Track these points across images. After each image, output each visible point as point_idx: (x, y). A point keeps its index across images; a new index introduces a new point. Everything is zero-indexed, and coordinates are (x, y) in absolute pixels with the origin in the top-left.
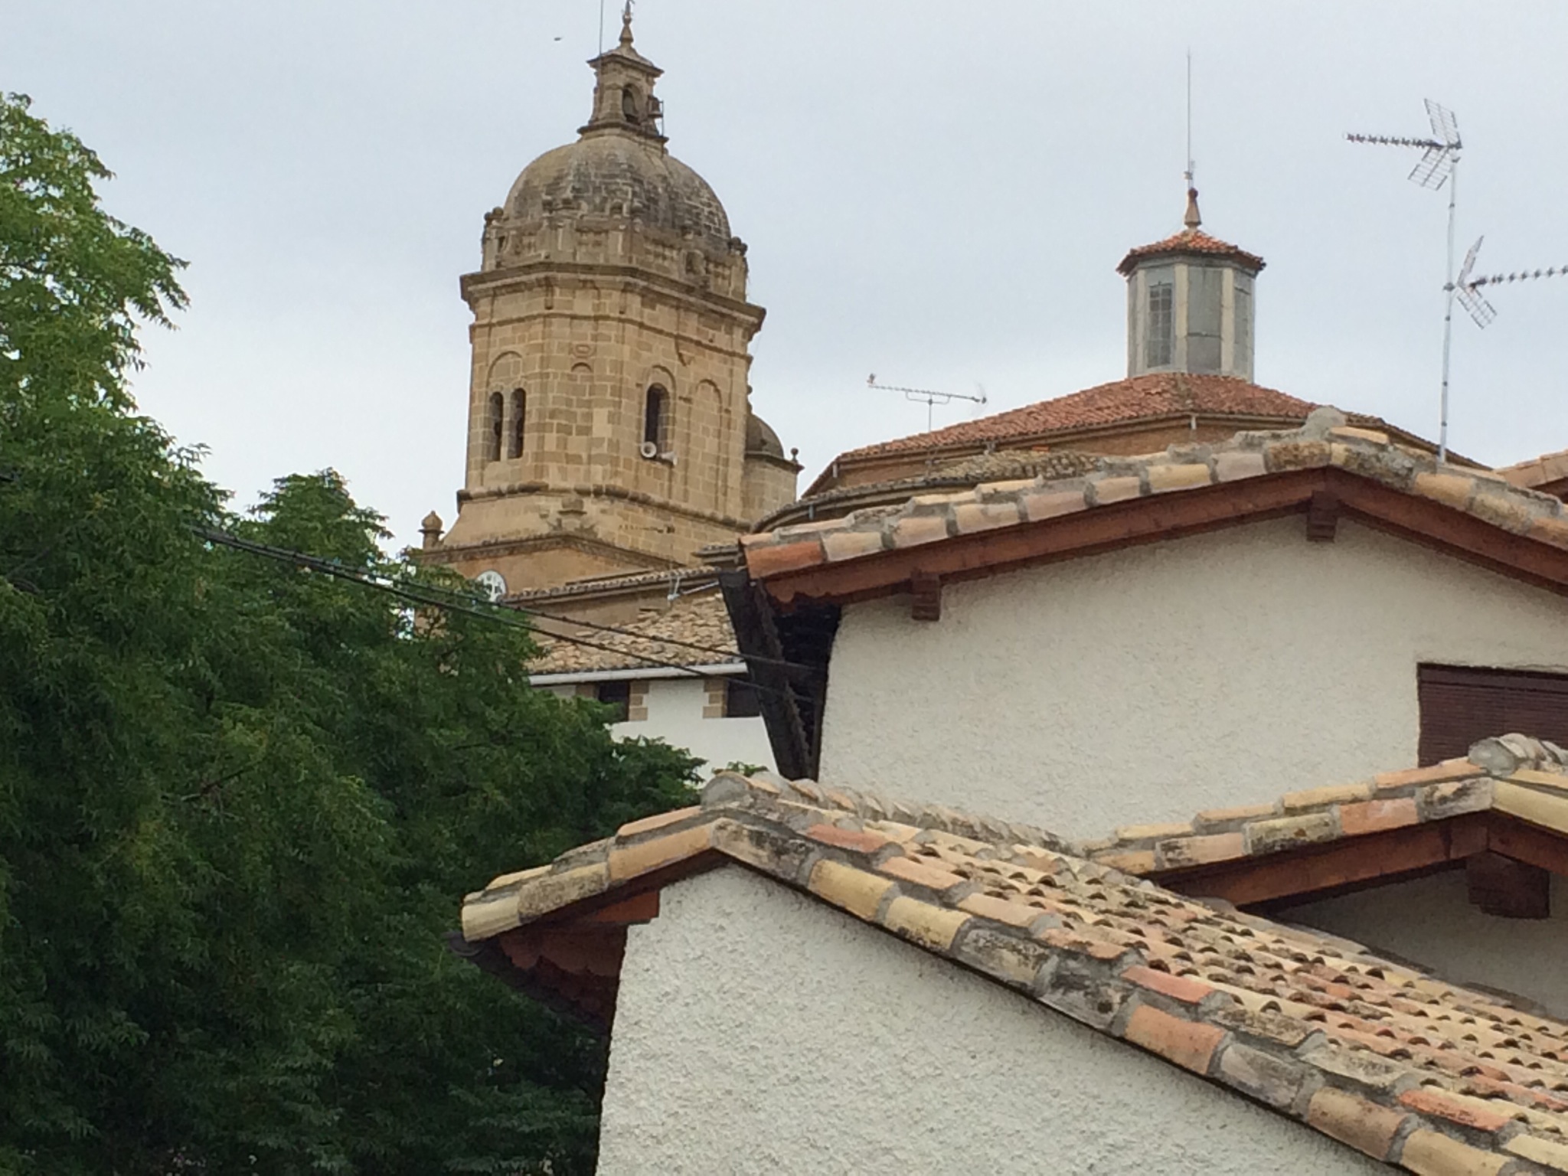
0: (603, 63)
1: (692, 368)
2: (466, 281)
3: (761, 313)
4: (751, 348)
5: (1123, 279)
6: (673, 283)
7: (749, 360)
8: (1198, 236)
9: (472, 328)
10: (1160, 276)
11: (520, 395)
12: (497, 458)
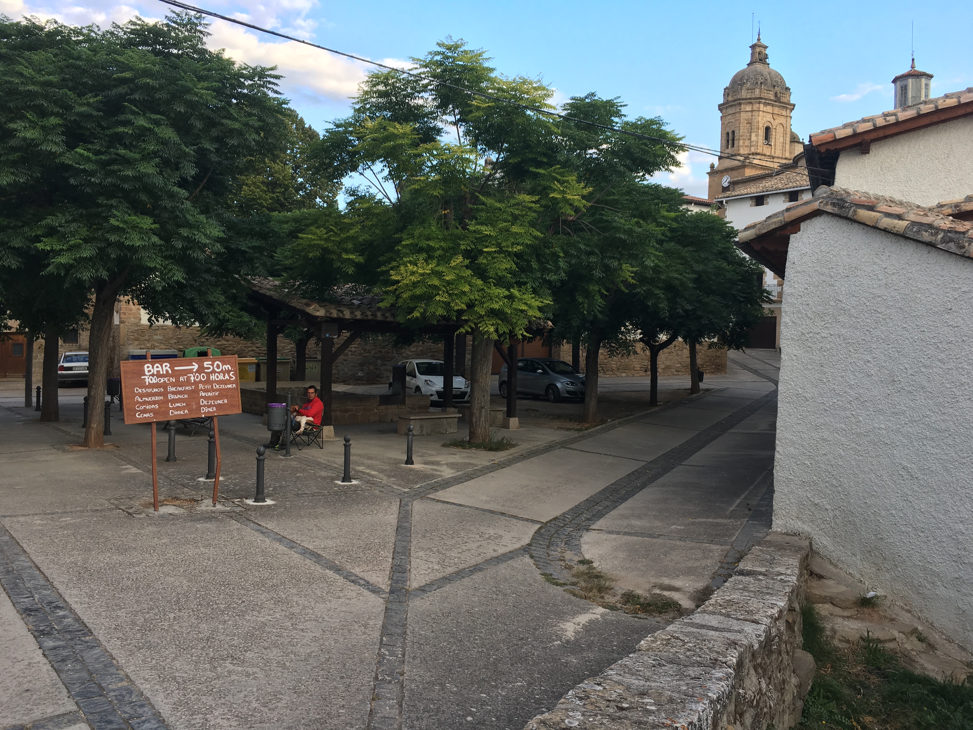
0: (753, 47)
1: (776, 121)
2: (720, 106)
3: (794, 105)
4: (792, 114)
5: (893, 85)
6: (771, 100)
7: (791, 117)
8: (915, 71)
9: (721, 117)
10: (904, 83)
11: (733, 132)
12: (728, 148)
